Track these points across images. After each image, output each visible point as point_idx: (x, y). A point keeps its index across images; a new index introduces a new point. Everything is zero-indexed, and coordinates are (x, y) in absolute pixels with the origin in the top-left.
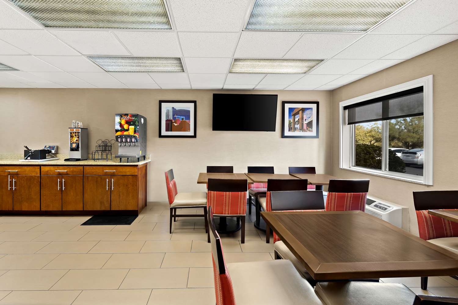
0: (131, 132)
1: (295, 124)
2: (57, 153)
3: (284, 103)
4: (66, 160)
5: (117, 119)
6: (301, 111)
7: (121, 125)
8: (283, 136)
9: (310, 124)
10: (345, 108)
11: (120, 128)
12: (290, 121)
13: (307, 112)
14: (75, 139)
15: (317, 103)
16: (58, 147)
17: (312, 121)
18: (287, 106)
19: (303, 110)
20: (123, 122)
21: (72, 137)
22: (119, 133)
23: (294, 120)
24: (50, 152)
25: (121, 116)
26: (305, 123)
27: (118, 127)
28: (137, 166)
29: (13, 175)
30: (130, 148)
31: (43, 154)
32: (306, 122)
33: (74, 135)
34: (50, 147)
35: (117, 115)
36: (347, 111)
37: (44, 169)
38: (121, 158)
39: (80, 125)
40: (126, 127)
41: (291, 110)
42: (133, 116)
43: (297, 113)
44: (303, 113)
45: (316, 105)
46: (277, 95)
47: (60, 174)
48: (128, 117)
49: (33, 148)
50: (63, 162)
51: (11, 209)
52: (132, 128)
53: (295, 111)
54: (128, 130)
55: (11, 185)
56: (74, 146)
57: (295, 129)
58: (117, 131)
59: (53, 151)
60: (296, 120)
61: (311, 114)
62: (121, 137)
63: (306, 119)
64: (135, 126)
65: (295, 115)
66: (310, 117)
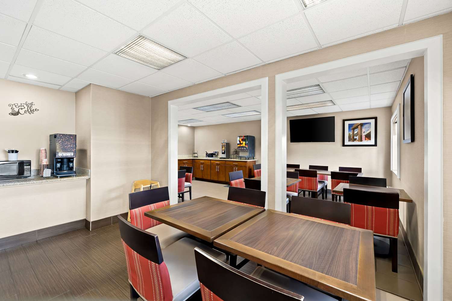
0: (244, 145)
1: (354, 136)
2: (218, 155)
3: (344, 121)
4: (220, 158)
5: (238, 139)
6: (360, 126)
7: (240, 142)
8: (344, 145)
9: (368, 135)
11: (239, 143)
12: (349, 134)
13: (366, 126)
14: (224, 148)
15: (376, 118)
16: (218, 152)
18: (347, 123)
19: (362, 125)
20: (240, 140)
21: (222, 147)
22: (239, 145)
23: (354, 133)
24: (215, 154)
25: (240, 137)
27: (238, 142)
28: (247, 161)
29: (202, 164)
30: (244, 152)
31: (212, 155)
32: (365, 134)
33: (223, 146)
34: (215, 152)
35: (238, 136)
37: (212, 161)
38: (241, 157)
39: (226, 141)
40: (241, 142)
41: (350, 126)
42: (244, 136)
43: (357, 127)
44: (362, 127)
45: (374, 120)
46: (334, 117)
47: (217, 164)
48: (243, 137)
49: (209, 152)
50: (219, 159)
51: (201, 178)
52: (244, 142)
53: (354, 127)
54: (242, 144)
55: (202, 168)
56: (223, 151)
57: (354, 140)
58: (238, 144)
59: (216, 154)
60: (356, 132)
61: (370, 127)
62: (240, 147)
63: (364, 132)
64: (246, 142)
65: (354, 129)
66: (368, 130)
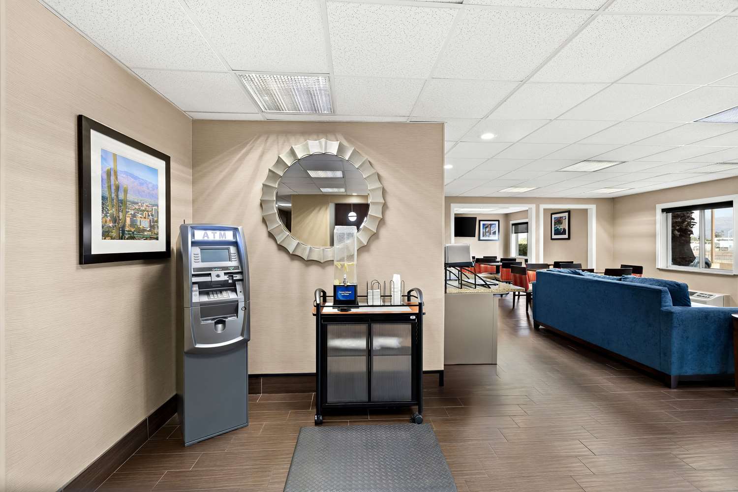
1: (486, 233)
3: (480, 221)
8: (479, 240)
9: (495, 233)
10: (513, 225)
12: (483, 231)
13: (494, 226)
15: (499, 221)
17: (495, 231)
18: (482, 223)
19: (491, 225)
26: (492, 232)
36: (514, 226)
41: (484, 225)
43: (487, 227)
44: (491, 227)
45: (497, 222)
46: (476, 217)
53: (486, 226)
57: (486, 236)
60: (487, 230)
61: (495, 227)
63: (492, 230)
65: (486, 228)
66: (494, 229)
